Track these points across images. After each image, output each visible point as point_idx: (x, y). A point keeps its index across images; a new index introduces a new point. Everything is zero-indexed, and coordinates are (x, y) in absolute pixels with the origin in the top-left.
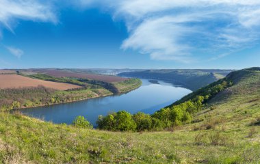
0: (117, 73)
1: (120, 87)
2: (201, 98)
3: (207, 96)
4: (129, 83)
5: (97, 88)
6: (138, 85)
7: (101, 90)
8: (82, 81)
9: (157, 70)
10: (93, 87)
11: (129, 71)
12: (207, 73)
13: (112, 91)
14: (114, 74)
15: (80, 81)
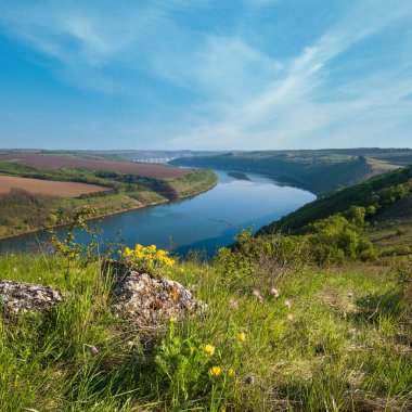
0: (168, 160)
1: (180, 187)
2: (360, 211)
3: (373, 208)
4: (196, 179)
5: (139, 189)
6: (212, 183)
7: (146, 194)
8: (104, 177)
9: (245, 153)
10: (129, 189)
11: (190, 155)
12: (349, 157)
13: (167, 196)
14: (161, 161)
15: (100, 176)
